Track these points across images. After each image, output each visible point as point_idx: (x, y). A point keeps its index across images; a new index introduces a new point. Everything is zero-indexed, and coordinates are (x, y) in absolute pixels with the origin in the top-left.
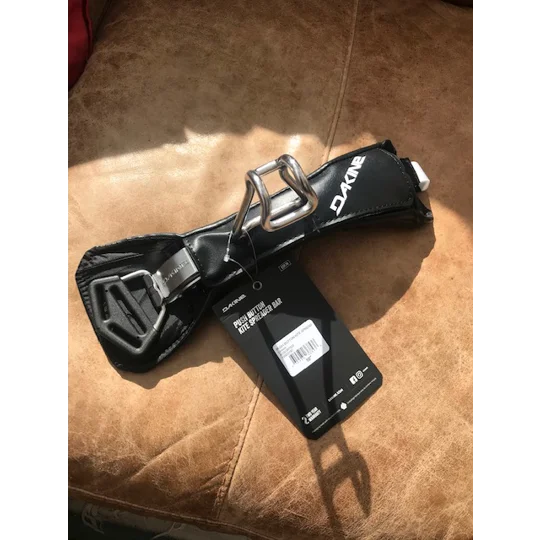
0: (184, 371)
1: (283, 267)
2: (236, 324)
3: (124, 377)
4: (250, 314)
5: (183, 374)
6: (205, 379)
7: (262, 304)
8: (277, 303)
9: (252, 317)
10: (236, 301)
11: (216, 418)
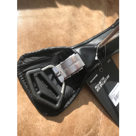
0: (74, 111)
1: (108, 61)
2: (96, 87)
3: (47, 119)
4: (100, 83)
5: (74, 112)
6: (83, 113)
7: (104, 78)
8: (108, 77)
9: (101, 84)
10: (95, 78)
11: (90, 130)
